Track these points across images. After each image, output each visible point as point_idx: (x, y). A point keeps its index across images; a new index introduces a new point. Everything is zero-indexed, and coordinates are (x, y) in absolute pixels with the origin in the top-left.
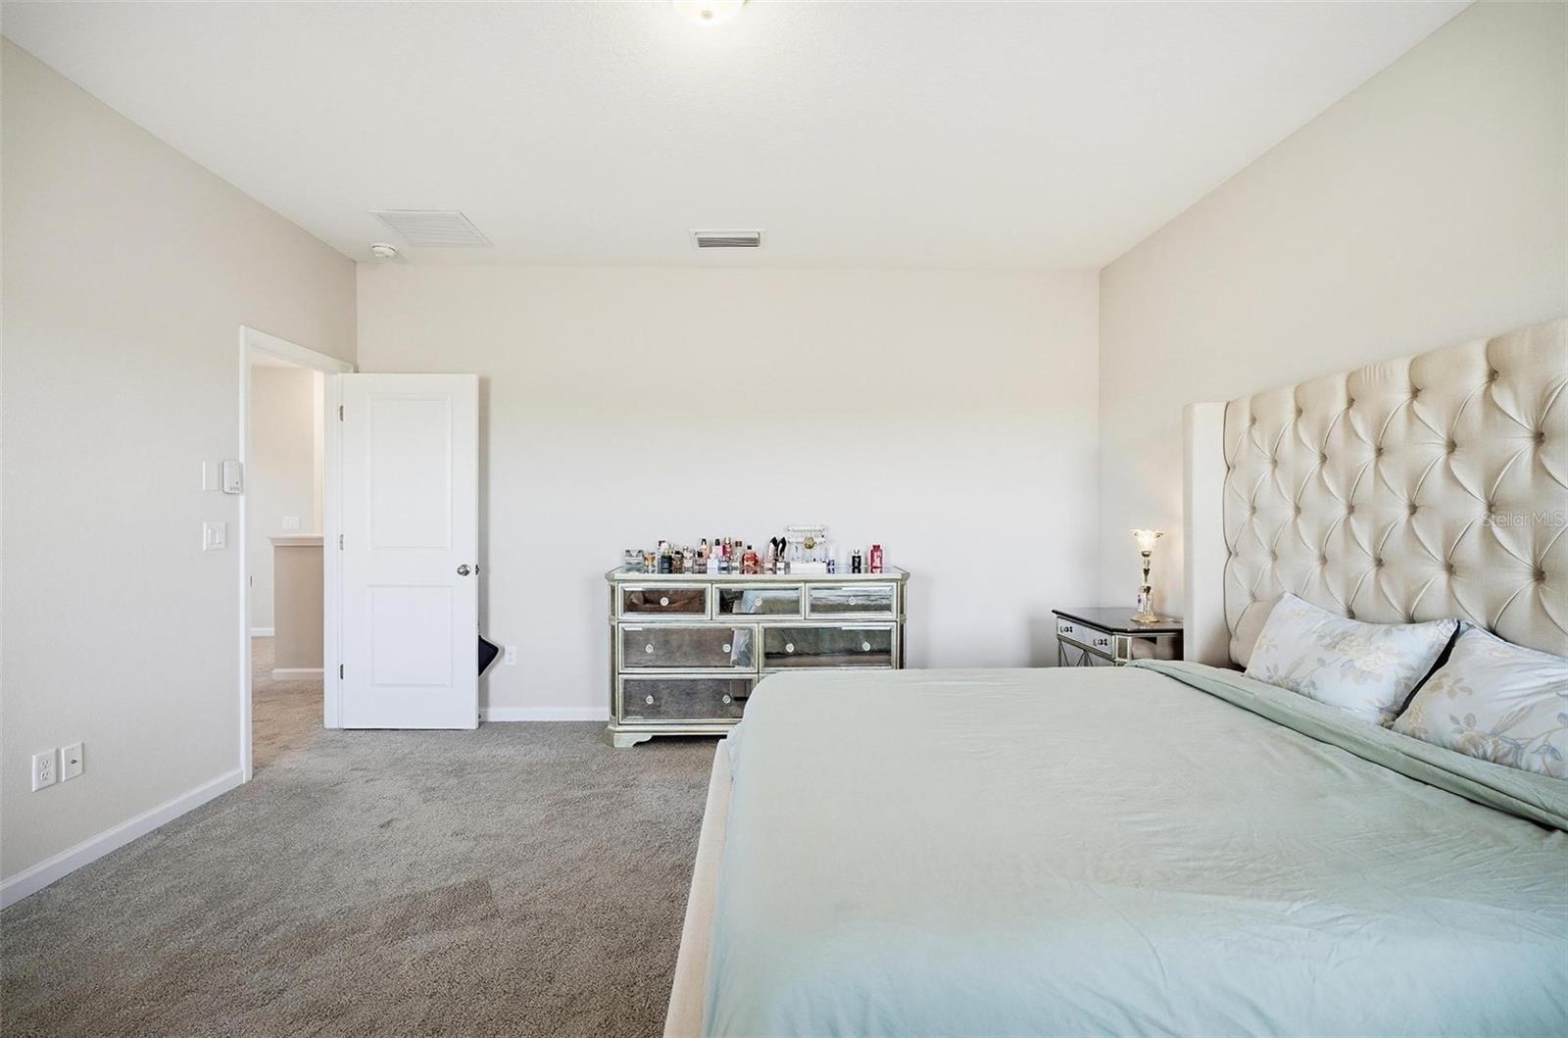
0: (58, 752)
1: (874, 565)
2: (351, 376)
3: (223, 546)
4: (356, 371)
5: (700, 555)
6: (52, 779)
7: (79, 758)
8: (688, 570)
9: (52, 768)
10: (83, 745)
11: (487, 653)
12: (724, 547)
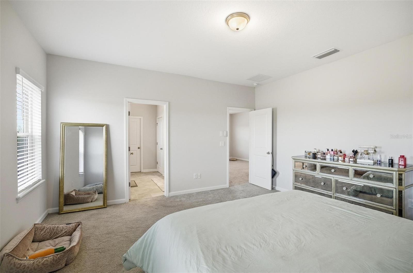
0: (197, 174)
1: (400, 164)
2: (253, 111)
3: (224, 146)
4: (255, 110)
5: (324, 154)
6: (196, 178)
7: (200, 176)
8: (319, 158)
9: (196, 176)
10: (201, 174)
11: (274, 173)
12: (334, 152)
